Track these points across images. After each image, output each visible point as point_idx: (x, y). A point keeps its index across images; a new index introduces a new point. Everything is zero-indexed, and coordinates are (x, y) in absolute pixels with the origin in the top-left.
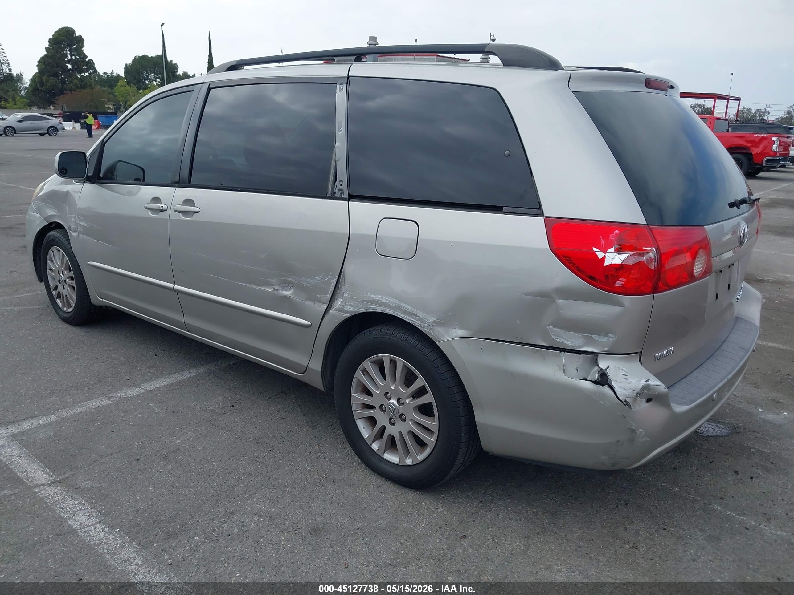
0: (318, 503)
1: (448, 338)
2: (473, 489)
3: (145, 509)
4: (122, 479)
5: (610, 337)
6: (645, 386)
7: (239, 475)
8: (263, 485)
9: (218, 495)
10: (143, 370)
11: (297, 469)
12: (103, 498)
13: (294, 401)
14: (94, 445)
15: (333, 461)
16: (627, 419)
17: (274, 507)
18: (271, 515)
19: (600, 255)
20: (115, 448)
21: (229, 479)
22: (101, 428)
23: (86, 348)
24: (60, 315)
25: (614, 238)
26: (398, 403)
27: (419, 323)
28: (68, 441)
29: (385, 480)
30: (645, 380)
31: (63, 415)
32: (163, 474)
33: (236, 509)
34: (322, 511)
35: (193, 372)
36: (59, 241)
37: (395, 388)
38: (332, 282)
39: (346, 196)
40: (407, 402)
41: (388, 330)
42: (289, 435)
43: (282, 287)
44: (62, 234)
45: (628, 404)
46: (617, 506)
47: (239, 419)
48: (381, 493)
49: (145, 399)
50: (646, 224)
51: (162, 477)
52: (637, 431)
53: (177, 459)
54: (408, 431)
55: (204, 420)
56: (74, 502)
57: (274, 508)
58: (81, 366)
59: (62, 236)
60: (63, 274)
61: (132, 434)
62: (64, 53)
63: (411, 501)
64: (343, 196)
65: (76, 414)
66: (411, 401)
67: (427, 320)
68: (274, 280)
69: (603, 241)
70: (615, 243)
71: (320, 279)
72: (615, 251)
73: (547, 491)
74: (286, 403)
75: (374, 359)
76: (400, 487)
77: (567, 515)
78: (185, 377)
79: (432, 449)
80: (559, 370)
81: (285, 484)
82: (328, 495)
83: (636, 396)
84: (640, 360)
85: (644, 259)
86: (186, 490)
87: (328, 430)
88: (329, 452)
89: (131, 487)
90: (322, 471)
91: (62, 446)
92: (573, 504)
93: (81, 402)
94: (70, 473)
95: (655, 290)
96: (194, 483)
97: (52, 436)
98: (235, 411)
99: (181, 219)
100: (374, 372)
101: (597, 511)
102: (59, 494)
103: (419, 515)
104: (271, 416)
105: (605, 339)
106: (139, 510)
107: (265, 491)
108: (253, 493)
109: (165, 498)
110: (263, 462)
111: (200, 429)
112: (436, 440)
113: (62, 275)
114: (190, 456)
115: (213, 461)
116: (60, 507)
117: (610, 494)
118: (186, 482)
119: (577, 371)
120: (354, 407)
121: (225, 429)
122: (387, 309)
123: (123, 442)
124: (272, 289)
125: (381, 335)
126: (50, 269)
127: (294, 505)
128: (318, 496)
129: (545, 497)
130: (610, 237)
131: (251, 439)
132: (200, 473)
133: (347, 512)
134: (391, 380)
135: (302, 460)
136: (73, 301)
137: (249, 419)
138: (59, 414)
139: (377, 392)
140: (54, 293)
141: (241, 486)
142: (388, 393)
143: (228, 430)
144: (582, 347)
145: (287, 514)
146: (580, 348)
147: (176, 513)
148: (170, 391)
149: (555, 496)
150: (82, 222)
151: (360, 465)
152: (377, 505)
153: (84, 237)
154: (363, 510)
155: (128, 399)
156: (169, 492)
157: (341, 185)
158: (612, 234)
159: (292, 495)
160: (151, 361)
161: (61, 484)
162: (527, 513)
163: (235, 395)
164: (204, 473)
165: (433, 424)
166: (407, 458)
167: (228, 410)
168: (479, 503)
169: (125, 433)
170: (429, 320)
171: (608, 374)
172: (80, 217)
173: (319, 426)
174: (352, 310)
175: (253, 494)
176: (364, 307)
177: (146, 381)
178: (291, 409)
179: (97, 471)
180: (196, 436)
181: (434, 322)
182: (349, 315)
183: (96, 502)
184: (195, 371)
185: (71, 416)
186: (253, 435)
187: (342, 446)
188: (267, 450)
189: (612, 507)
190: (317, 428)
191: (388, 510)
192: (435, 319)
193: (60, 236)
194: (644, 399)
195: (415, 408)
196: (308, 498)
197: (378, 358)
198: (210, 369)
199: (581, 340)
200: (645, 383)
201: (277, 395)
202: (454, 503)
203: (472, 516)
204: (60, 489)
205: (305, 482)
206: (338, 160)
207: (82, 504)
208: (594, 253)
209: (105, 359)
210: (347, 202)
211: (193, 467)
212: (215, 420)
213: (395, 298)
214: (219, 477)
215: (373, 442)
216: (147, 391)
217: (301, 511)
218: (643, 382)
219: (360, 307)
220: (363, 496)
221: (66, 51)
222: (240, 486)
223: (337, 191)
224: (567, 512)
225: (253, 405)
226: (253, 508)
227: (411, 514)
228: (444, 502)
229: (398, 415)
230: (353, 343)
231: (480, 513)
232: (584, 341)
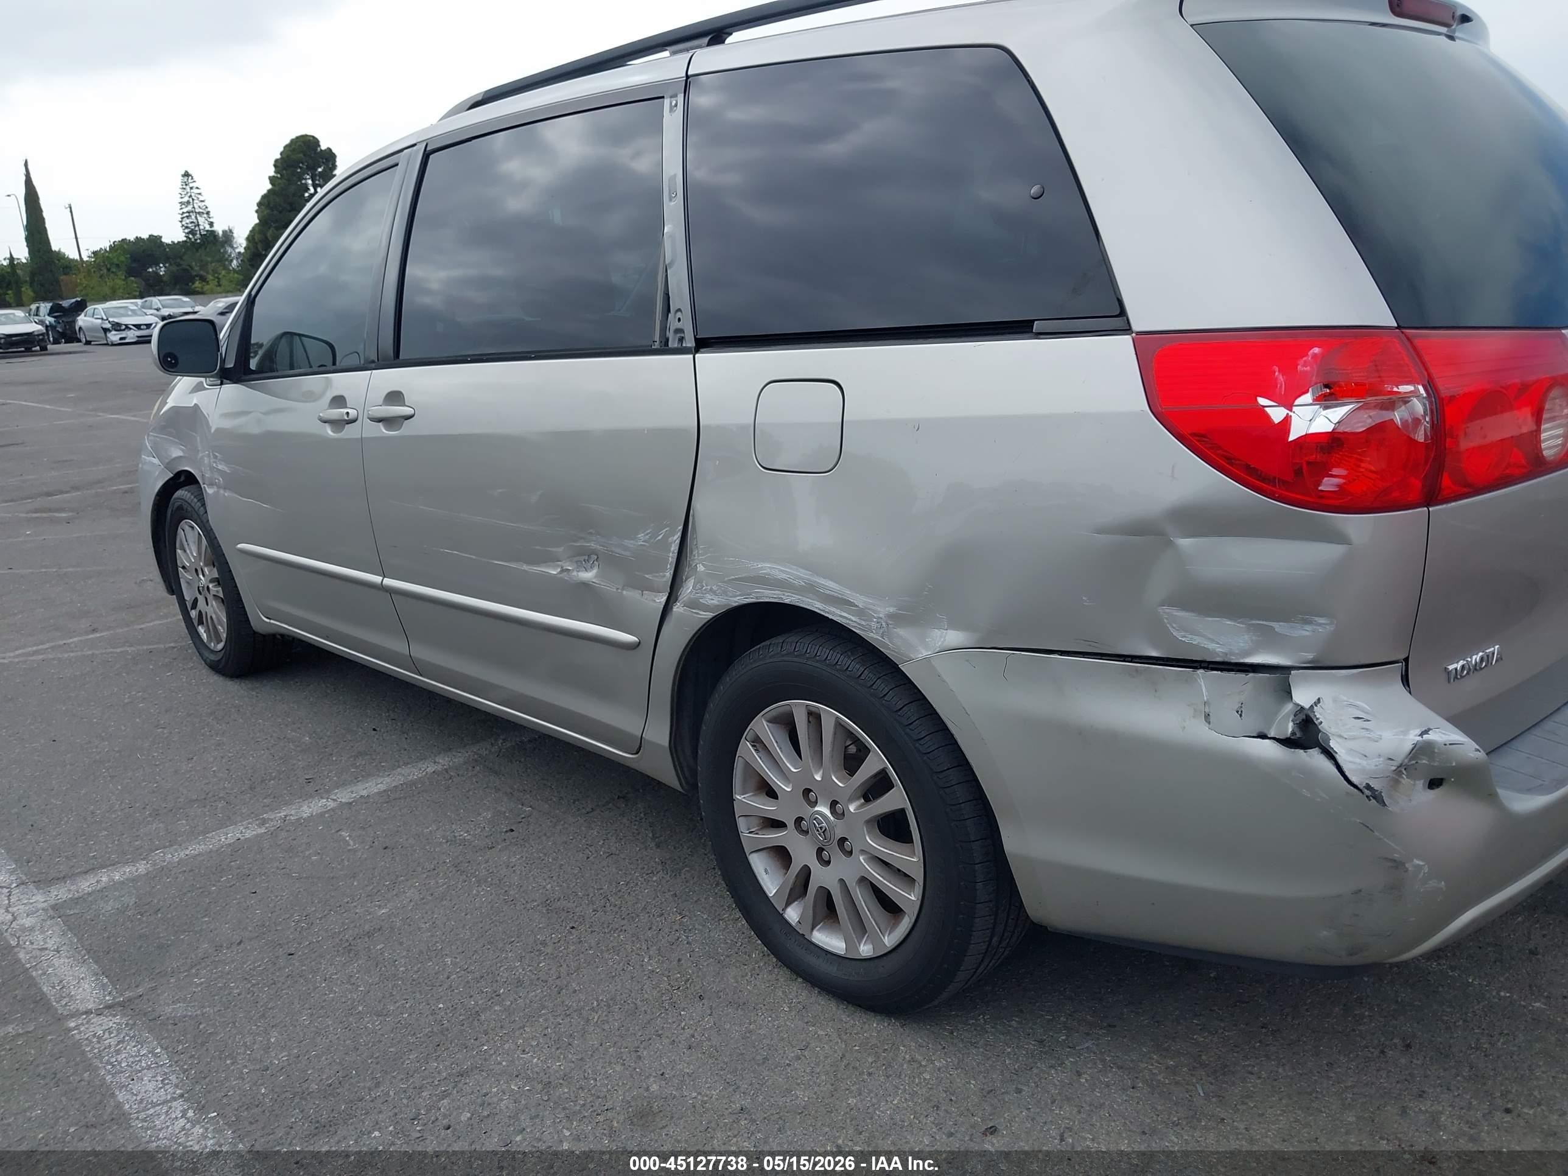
0: (658, 1048)
1: (924, 653)
2: (1025, 1011)
3: (281, 1064)
4: (249, 996)
5: (1320, 625)
6: (1421, 748)
7: (495, 985)
8: (544, 1007)
9: (442, 1032)
10: (343, 761)
11: (623, 970)
12: (199, 1041)
13: (642, 815)
14: (210, 923)
15: (707, 948)
16: (1377, 833)
17: (559, 1057)
18: (549, 1077)
19: (1277, 414)
20: (250, 929)
21: (472, 993)
22: (231, 887)
23: (241, 720)
24: (205, 658)
25: (1308, 368)
26: (831, 813)
27: (858, 621)
28: (159, 915)
29: (819, 992)
30: (1418, 732)
31: (164, 861)
32: (337, 984)
33: (475, 1064)
34: (664, 1068)
35: (443, 761)
36: (189, 509)
37: (822, 778)
38: (671, 543)
39: (690, 343)
40: (852, 810)
41: (799, 644)
42: (620, 891)
43: (577, 562)
44: (196, 494)
45: (1375, 796)
46: (1382, 1052)
47: (519, 859)
48: (807, 1023)
49: (333, 821)
50: (1395, 325)
51: (331, 991)
52: (1407, 865)
53: (373, 951)
54: (858, 877)
55: (445, 862)
56: (139, 1051)
57: (559, 1061)
58: (222, 758)
59: (195, 497)
60: (204, 575)
61: (291, 898)
62: (301, 183)
63: (874, 1041)
64: (684, 345)
65: (190, 858)
66: (862, 806)
67: (875, 611)
68: (561, 549)
69: (1281, 378)
70: (1314, 378)
71: (647, 537)
72: (1314, 400)
73: (1203, 1012)
74: (625, 820)
75: (774, 713)
76: (851, 1008)
77: (1252, 1074)
78: (424, 773)
79: (913, 920)
80: (1194, 717)
81: (592, 1004)
82: (683, 1029)
83: (1398, 771)
84: (1405, 680)
85: (1398, 416)
86: (377, 1020)
87: (705, 878)
88: (701, 927)
89: (263, 1016)
90: (679, 973)
91: (146, 927)
92: (1268, 1045)
93: (205, 832)
94: (148, 987)
95: (1430, 498)
96: (397, 1005)
97: (131, 904)
98: (513, 841)
99: (384, 435)
100: (777, 742)
101: (1330, 1064)
102: (115, 1032)
103: (888, 1077)
104: (587, 851)
105: (1305, 631)
106: (267, 1070)
107: (546, 1020)
108: (518, 1026)
109: (328, 1040)
110: (552, 954)
111: (433, 882)
112: (920, 897)
113: (201, 576)
114: (401, 944)
115: (446, 955)
116: (108, 1063)
117: (1365, 1020)
118: (380, 1002)
119: (1241, 715)
120: (742, 824)
121: (486, 881)
122: (787, 594)
123: (270, 915)
124: (559, 570)
125: (783, 656)
126: (184, 567)
127: (603, 1054)
128: (660, 1032)
129: (1200, 1027)
130: (1299, 367)
131: (535, 904)
132: (413, 980)
133: (722, 1069)
134: (812, 759)
135: (637, 948)
136: (224, 629)
137: (540, 857)
138: (156, 858)
139: (786, 788)
140: (194, 614)
141: (495, 1011)
142: (810, 790)
143: (491, 884)
144: (1249, 653)
145: (586, 1074)
146: (1244, 657)
147: (344, 1075)
148: (387, 802)
149: (1222, 1025)
150: (221, 464)
151: (766, 959)
152: (793, 1052)
153: (226, 494)
154: (759, 1065)
155: (300, 823)
156: (341, 1025)
157: (679, 320)
158: (1304, 359)
159: (604, 1030)
160: (364, 742)
161: (123, 1010)
162: (1150, 1070)
163: (520, 806)
164: (421, 980)
165: (910, 859)
166: (861, 940)
167: (499, 840)
168: (1034, 1045)
169: (277, 897)
170: (878, 612)
171: (1317, 719)
172: (217, 454)
173: (687, 869)
174: (715, 602)
175: (520, 1028)
176: (739, 593)
177: (343, 784)
178: (633, 833)
179: (203, 980)
180: (423, 899)
181: (891, 616)
182: (710, 615)
183: (183, 1051)
184: (447, 759)
185: (178, 862)
186: (542, 894)
187: (730, 915)
188: (566, 927)
189: (1370, 1055)
190: (682, 875)
191: (818, 1064)
192: (892, 610)
193: (192, 497)
194: (1422, 781)
195: (868, 822)
196: (638, 1037)
197: (781, 710)
198: (478, 754)
199: (1246, 637)
200: (1419, 738)
201: (608, 803)
202: (974, 1045)
203: (1015, 1076)
204: (118, 1021)
205: (636, 1000)
206: (672, 263)
207: (155, 1055)
208: (1261, 411)
209: (272, 741)
210: (691, 356)
211: (401, 969)
212: (469, 862)
213: (802, 567)
214: (453, 990)
215: (788, 904)
216: (342, 805)
217: (618, 1068)
218: (1413, 737)
219: (731, 594)
220: (762, 1032)
221: (306, 179)
222: (492, 1011)
223: (670, 335)
224: (1254, 1066)
225: (554, 827)
226: (513, 1061)
227: (870, 1074)
228: (952, 1043)
229: (836, 842)
230: (728, 679)
231: (1035, 1071)
232: (1254, 638)
